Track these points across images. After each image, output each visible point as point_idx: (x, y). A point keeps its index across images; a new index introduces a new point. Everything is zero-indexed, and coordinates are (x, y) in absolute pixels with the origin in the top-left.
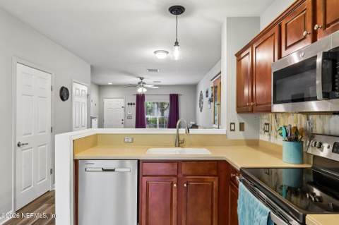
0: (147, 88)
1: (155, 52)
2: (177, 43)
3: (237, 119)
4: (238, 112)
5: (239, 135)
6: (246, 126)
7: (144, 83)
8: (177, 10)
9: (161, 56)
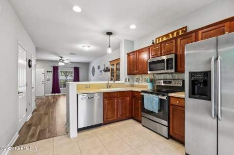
0: (65, 63)
1: (83, 46)
2: (109, 47)
3: (127, 77)
4: (128, 75)
5: (128, 83)
6: (130, 80)
7: (63, 60)
8: (109, 34)
9: (86, 49)
